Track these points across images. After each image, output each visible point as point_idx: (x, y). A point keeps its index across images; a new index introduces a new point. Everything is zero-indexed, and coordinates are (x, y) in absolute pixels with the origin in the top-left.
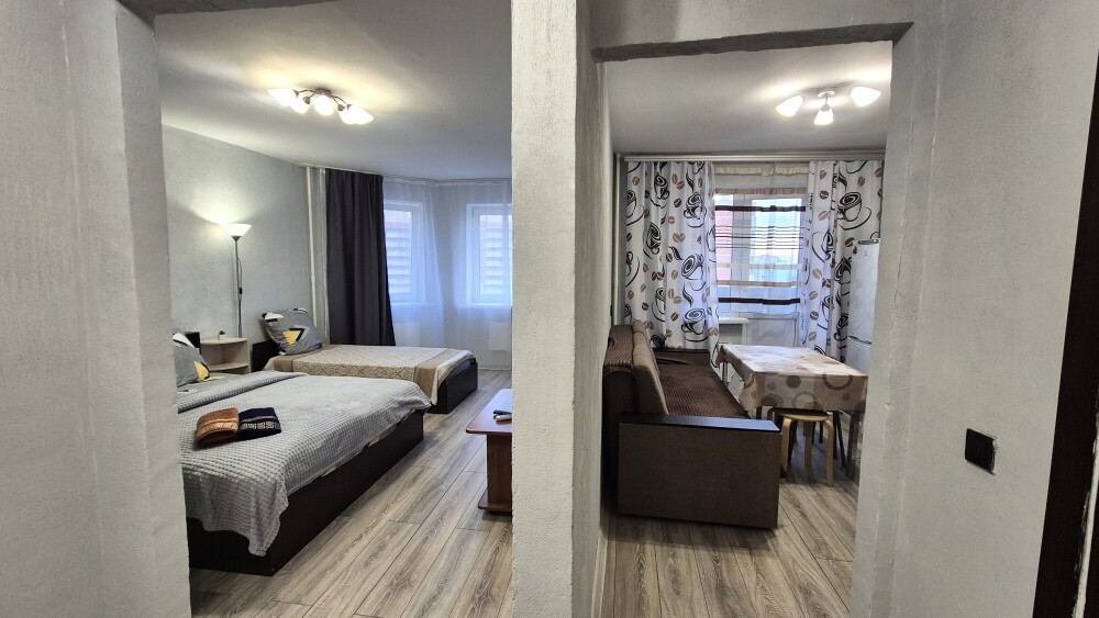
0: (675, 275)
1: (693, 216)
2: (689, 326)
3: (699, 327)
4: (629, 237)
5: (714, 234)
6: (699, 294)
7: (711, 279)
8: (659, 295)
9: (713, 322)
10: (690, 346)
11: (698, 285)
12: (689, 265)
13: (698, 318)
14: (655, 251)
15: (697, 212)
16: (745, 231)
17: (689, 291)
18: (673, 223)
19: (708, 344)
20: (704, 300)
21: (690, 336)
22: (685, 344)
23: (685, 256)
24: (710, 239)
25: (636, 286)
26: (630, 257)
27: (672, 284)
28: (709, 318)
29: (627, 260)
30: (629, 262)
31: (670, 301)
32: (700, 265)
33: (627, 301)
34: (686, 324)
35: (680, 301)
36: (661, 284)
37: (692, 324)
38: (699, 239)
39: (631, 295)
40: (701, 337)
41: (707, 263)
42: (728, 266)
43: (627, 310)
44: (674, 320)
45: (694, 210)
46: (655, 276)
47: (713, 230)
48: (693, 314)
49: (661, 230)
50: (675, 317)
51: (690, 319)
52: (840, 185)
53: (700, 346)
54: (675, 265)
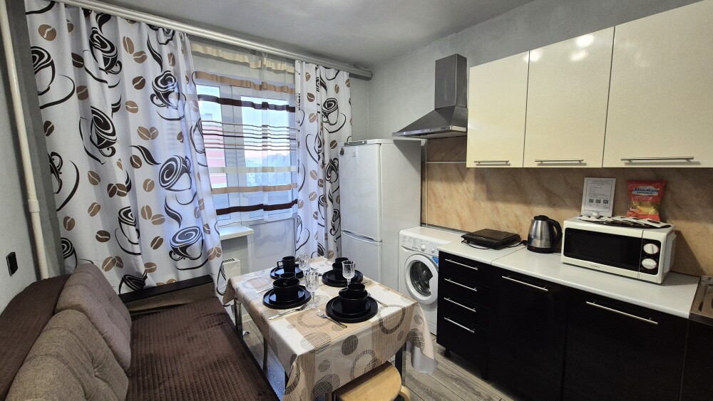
0: (148, 186)
1: (167, 104)
2: (180, 252)
3: (195, 250)
4: (48, 128)
5: (201, 130)
6: (190, 209)
7: (203, 187)
8: (124, 217)
9: (213, 242)
10: (185, 276)
11: (187, 196)
12: (169, 172)
13: (193, 239)
14: (107, 151)
15: (173, 99)
16: (237, 129)
17: (174, 205)
18: (135, 111)
19: (209, 268)
20: (197, 214)
21: (183, 263)
22: (177, 275)
23: (162, 158)
24: (196, 136)
25: (79, 208)
26: (57, 161)
27: (144, 199)
28: (208, 238)
29: (51, 166)
30: (56, 171)
31: (145, 224)
32: (186, 170)
33: (64, 233)
34: (175, 250)
35: (162, 221)
36: (125, 201)
37: (184, 249)
38: (180, 136)
39: (70, 224)
40: (200, 262)
41: (196, 168)
42: (223, 170)
43: (66, 249)
44: (156, 248)
45: (167, 95)
46: (113, 190)
47: (199, 125)
48: (185, 235)
49: (115, 119)
50: (157, 243)
51: (180, 243)
52: (322, 89)
53: (199, 273)
54: (146, 172)
